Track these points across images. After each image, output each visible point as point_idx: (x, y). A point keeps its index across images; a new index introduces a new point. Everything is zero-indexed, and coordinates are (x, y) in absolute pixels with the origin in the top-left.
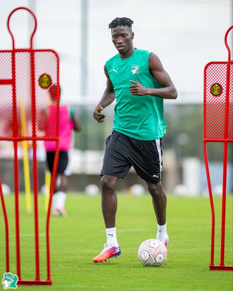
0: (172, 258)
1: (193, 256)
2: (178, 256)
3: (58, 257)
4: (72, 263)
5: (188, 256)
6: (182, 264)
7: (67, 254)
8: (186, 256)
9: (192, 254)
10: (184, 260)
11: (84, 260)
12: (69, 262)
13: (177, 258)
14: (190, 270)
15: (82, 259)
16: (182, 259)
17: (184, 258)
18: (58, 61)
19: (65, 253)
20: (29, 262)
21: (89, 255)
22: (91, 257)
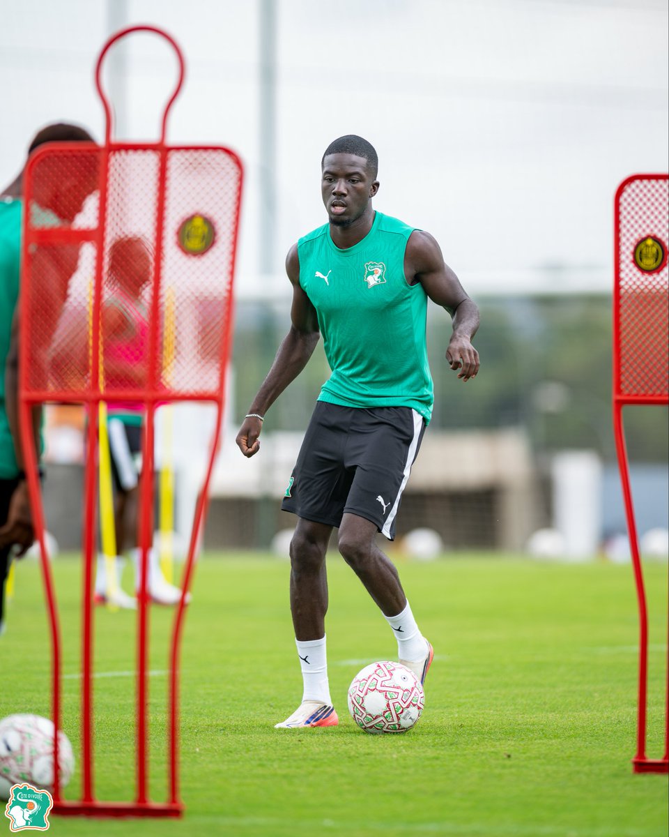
0: (525, 737)
1: (585, 733)
2: (543, 734)
3: (198, 737)
4: (240, 755)
5: (572, 732)
6: (556, 755)
7: (223, 730)
8: (567, 734)
9: (583, 727)
10: (561, 744)
11: (274, 745)
12: (231, 752)
13: (540, 739)
14: (578, 772)
15: (266, 744)
16: (554, 741)
17: (559, 740)
18: (241, 179)
19: (217, 725)
20: (115, 752)
21: (287, 731)
22: (293, 737)
